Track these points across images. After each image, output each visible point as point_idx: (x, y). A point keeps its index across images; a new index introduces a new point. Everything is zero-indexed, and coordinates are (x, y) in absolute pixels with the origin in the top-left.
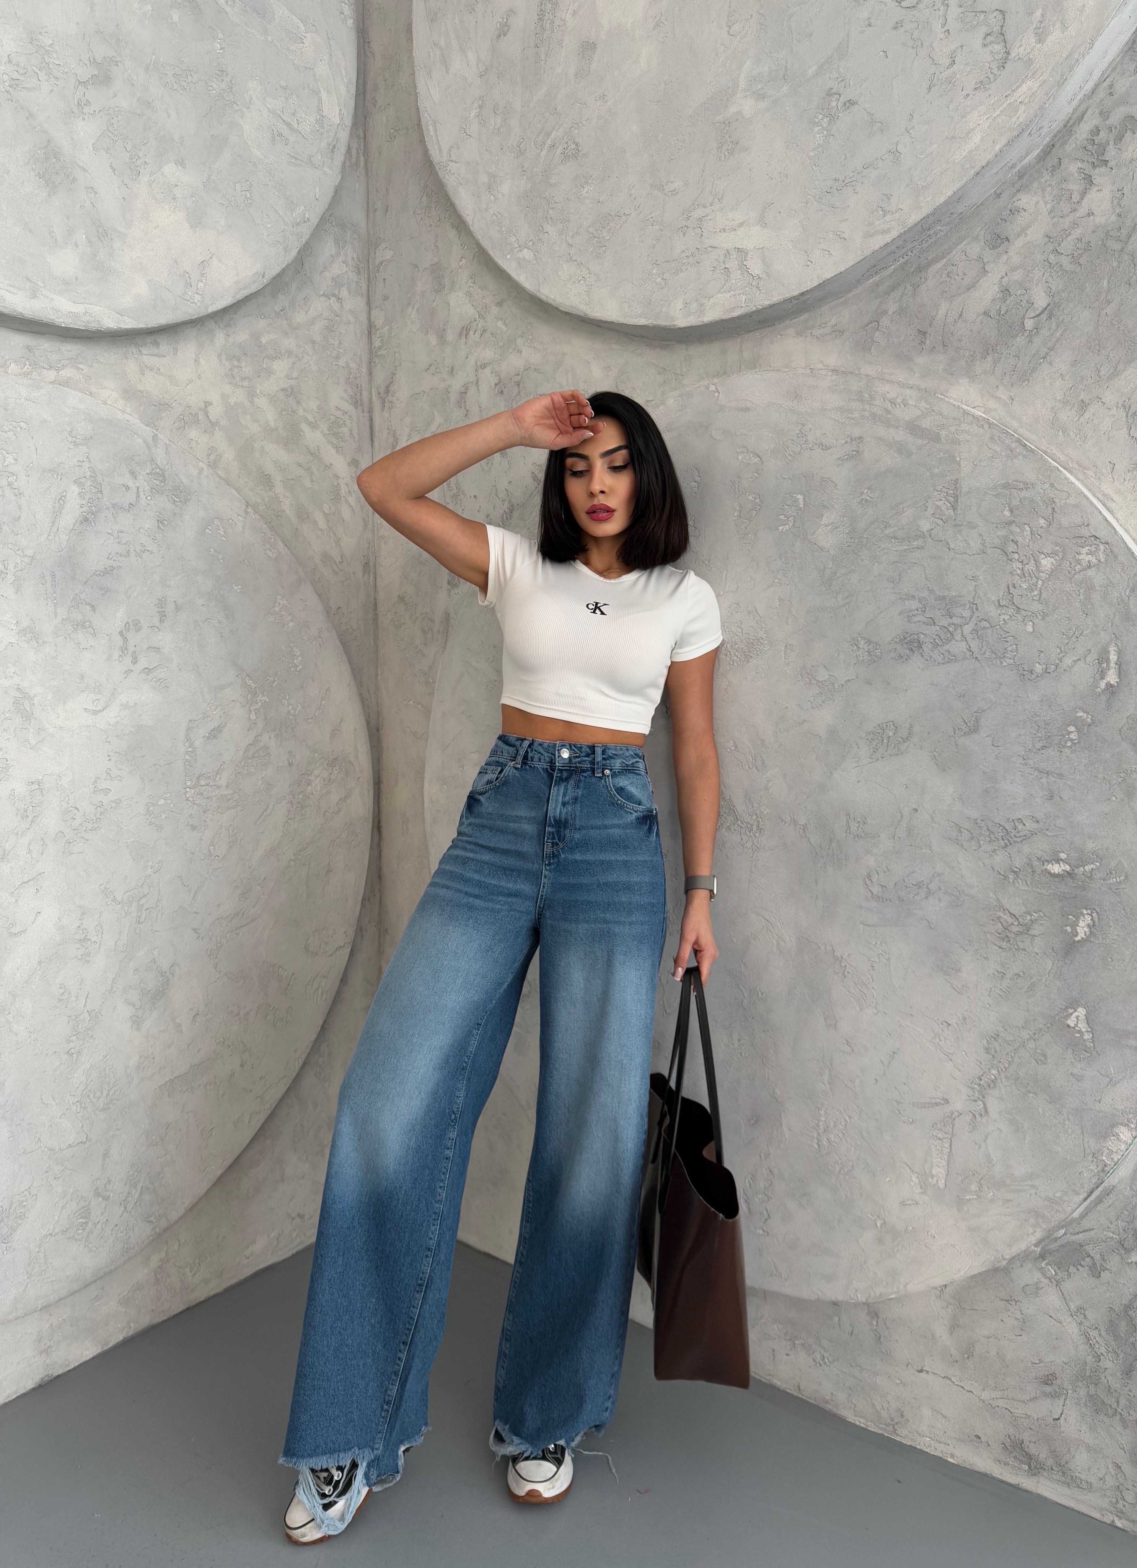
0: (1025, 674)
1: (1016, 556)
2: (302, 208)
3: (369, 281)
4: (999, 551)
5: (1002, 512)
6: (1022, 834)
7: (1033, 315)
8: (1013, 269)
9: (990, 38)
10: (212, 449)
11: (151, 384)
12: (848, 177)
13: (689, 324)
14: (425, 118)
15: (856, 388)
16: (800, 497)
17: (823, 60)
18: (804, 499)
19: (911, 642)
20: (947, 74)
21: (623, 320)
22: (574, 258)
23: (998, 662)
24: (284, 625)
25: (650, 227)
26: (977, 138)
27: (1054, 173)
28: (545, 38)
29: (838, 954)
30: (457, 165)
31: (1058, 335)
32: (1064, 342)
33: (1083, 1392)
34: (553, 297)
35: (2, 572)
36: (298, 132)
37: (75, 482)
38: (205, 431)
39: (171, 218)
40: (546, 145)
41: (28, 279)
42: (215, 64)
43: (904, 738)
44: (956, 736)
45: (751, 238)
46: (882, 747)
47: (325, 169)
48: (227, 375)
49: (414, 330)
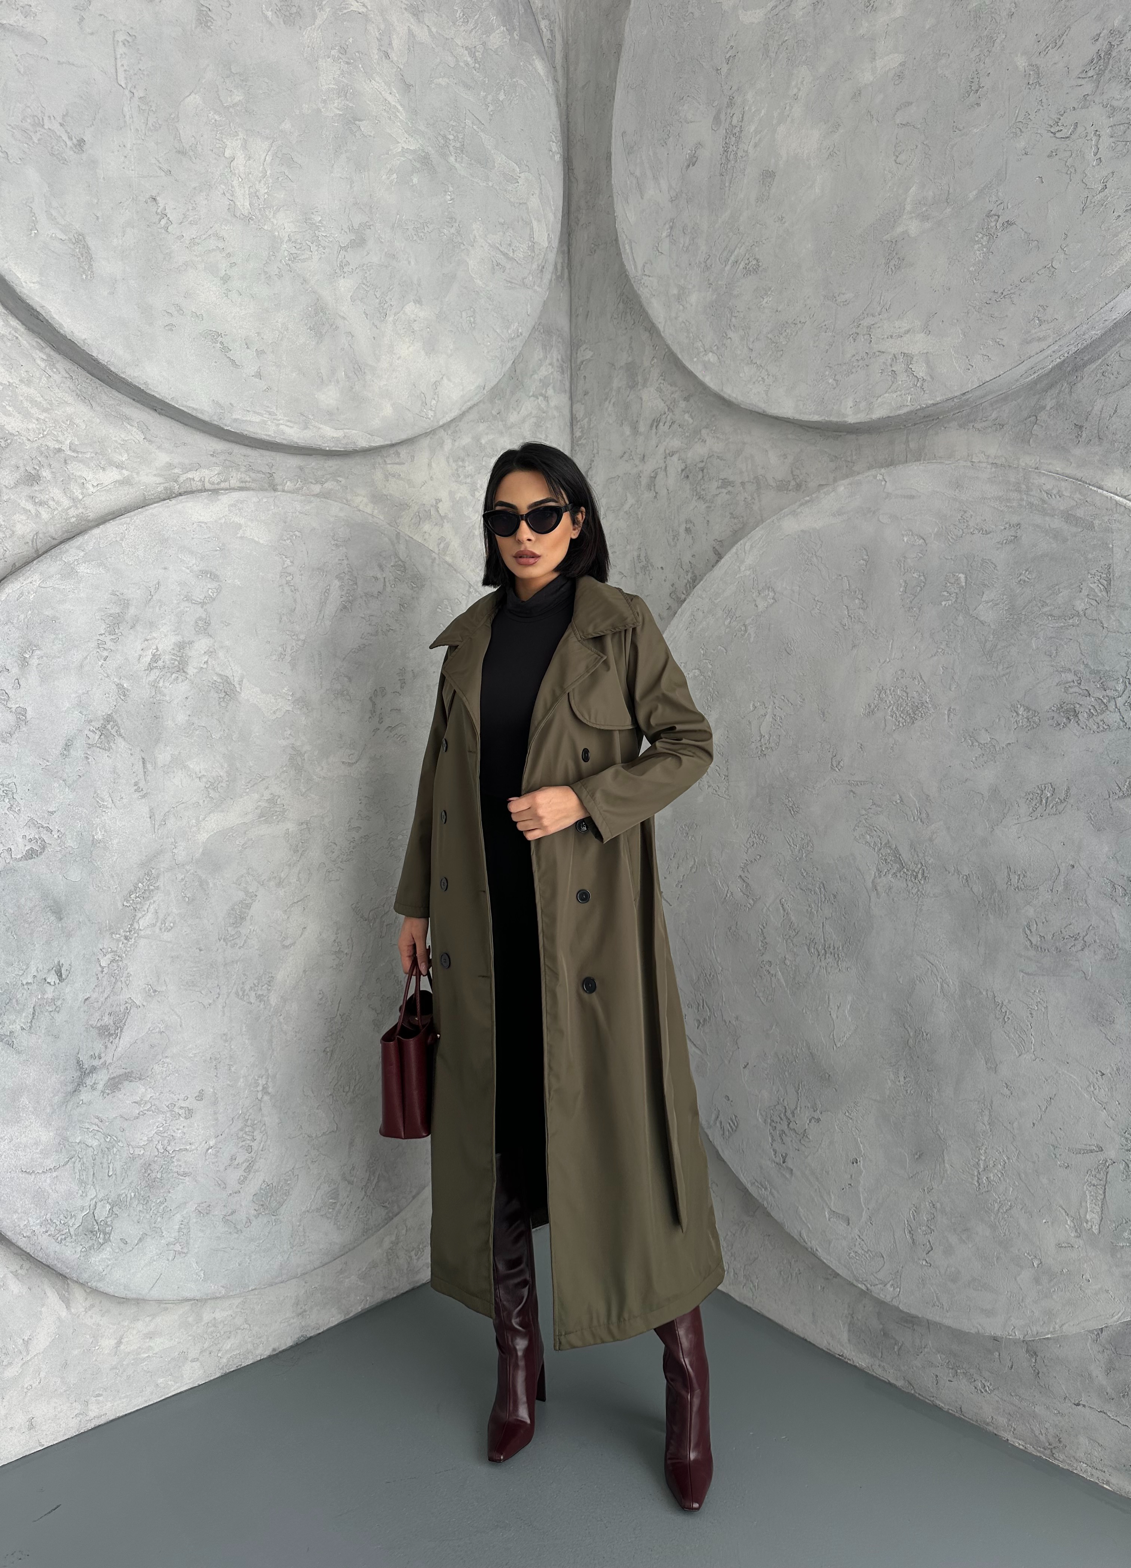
2: (516, 324)
3: (572, 379)
10: (442, 539)
11: (394, 489)
12: (1006, 290)
13: (859, 421)
14: (622, 238)
15: (1014, 480)
16: (962, 576)
17: (982, 186)
18: (966, 577)
19: (1067, 710)
20: (1100, 197)
21: (798, 417)
22: (754, 361)
25: (823, 333)
26: (1128, 255)
28: (729, 167)
29: (998, 1000)
30: (650, 278)
34: (734, 396)
35: (281, 653)
36: (513, 259)
37: (337, 577)
38: (436, 524)
39: (411, 349)
40: (730, 261)
41: (302, 414)
42: (446, 214)
43: (1062, 799)
44: (1111, 799)
45: (917, 344)
46: (1040, 806)
47: (536, 287)
48: (453, 475)
49: (611, 422)
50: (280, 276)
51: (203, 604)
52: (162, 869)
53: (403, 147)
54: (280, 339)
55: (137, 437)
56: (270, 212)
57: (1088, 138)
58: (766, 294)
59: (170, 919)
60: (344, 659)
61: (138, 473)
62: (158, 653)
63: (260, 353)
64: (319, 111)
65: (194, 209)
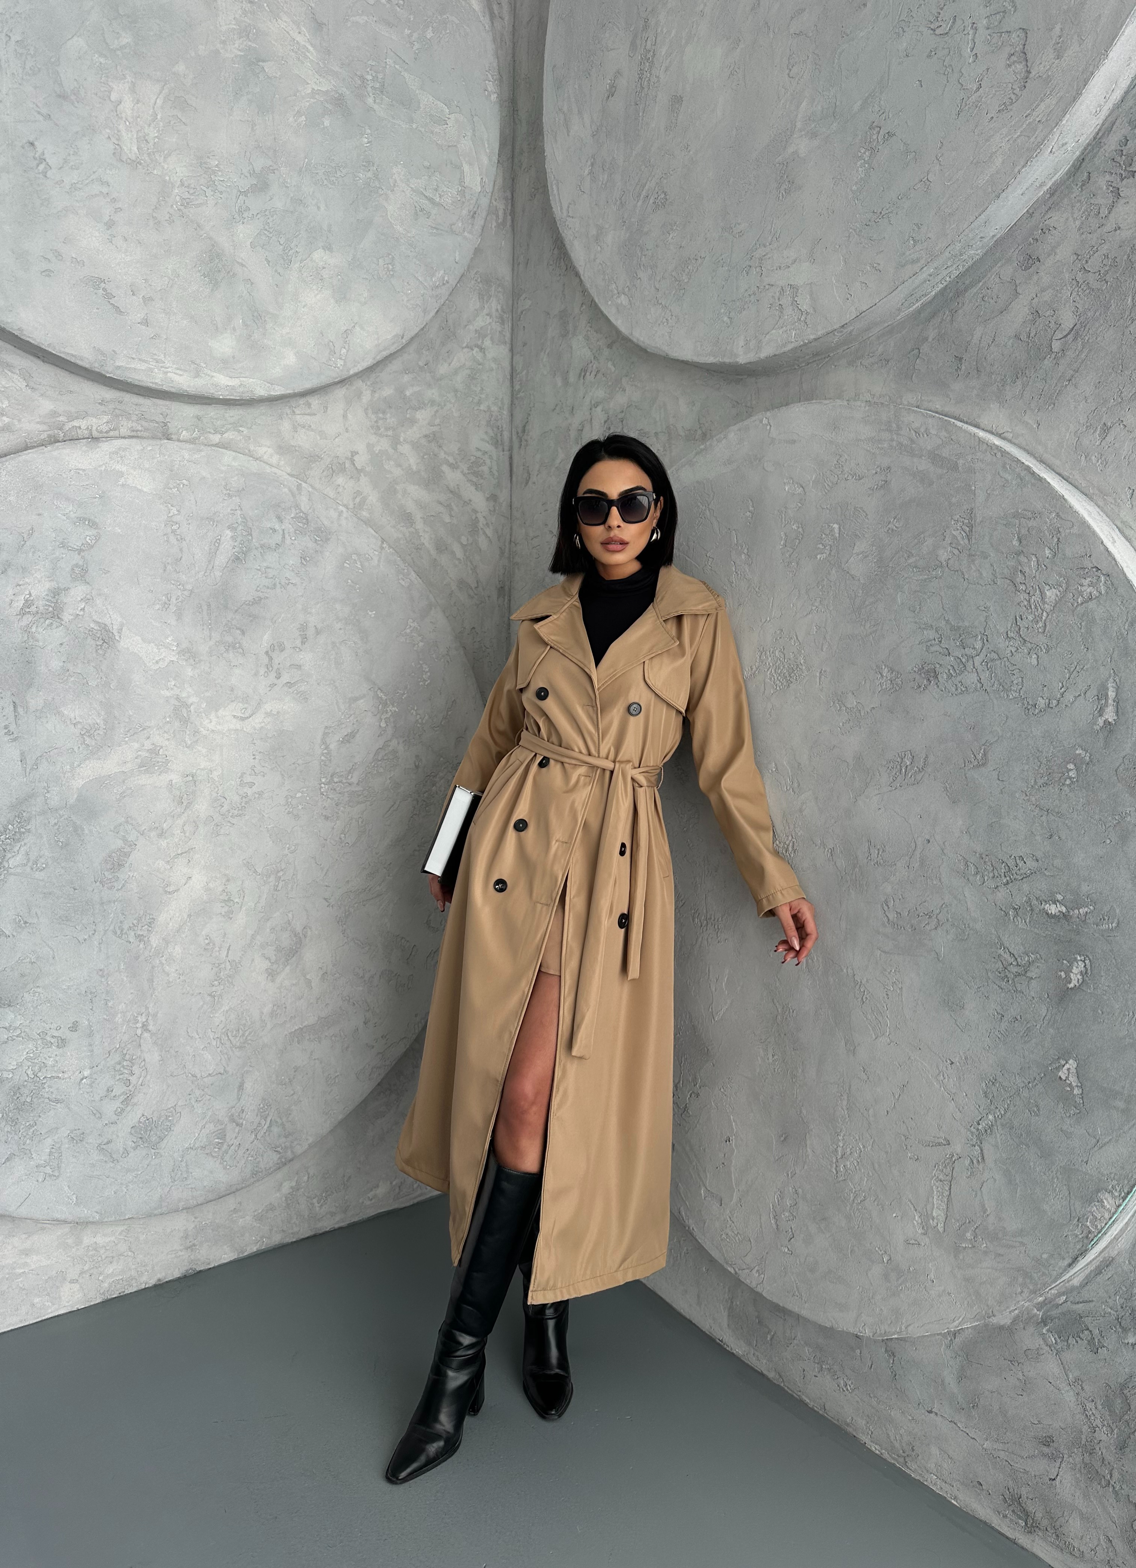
0: (1030, 708)
1: (1023, 587)
2: (442, 272)
3: (512, 329)
4: (1008, 581)
5: (1011, 541)
6: (1022, 871)
7: (1060, 336)
8: (1043, 290)
9: (1014, 58)
10: (358, 493)
11: (304, 440)
12: (884, 209)
13: (749, 361)
14: (550, 181)
15: (884, 419)
16: (836, 526)
17: (866, 95)
18: (840, 528)
19: (928, 671)
20: (973, 98)
21: (696, 359)
22: (660, 302)
23: (1005, 695)
24: (414, 645)
25: (721, 268)
26: (998, 161)
27: (1084, 188)
28: (643, 95)
29: (857, 978)
30: (573, 220)
31: (1083, 356)
32: (1089, 363)
33: (1078, 1459)
34: (642, 339)
35: (165, 603)
36: (439, 205)
37: (229, 527)
38: (352, 477)
39: (318, 297)
40: (642, 196)
41: (193, 362)
42: (362, 157)
43: (920, 767)
44: (967, 768)
45: (802, 274)
46: (900, 776)
47: (466, 234)
48: (372, 427)
49: (545, 373)
50: (171, 222)
51: (80, 551)
52: (34, 813)
53: (314, 89)
54: (169, 286)
55: (19, 384)
56: (160, 156)
57: (966, 32)
58: (672, 229)
59: (42, 860)
60: (236, 611)
61: (19, 421)
62: (32, 598)
63: (147, 300)
64: (217, 52)
65: (75, 153)
